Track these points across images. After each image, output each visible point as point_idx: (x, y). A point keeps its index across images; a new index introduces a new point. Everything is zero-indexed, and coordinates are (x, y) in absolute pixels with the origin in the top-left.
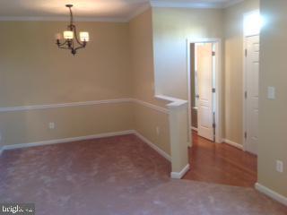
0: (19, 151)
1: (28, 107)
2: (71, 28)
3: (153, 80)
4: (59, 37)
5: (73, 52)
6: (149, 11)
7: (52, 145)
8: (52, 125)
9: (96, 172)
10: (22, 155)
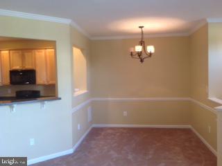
0: (102, 129)
1: (110, 99)
2: (142, 43)
3: (207, 84)
4: (132, 50)
5: (142, 61)
6: (206, 26)
7: (124, 128)
8: (125, 113)
9: (150, 157)
10: (103, 133)
